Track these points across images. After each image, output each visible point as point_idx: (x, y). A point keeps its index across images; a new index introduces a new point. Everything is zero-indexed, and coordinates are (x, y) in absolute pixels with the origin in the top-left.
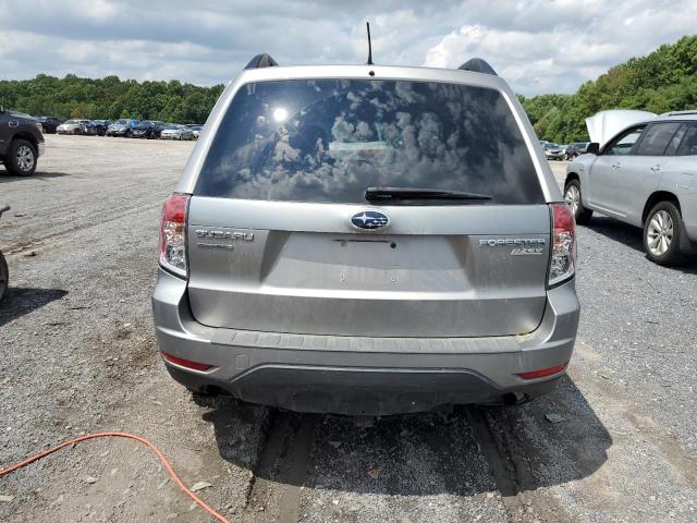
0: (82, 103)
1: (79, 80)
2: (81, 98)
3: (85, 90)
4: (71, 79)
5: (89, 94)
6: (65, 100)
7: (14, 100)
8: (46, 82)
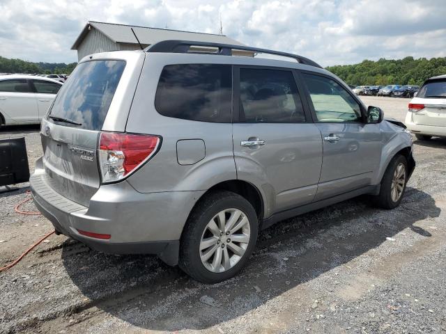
0: (385, 76)
1: (386, 61)
2: (384, 72)
3: (388, 67)
4: (382, 61)
5: (390, 69)
6: (374, 75)
7: (346, 76)
8: (367, 64)
